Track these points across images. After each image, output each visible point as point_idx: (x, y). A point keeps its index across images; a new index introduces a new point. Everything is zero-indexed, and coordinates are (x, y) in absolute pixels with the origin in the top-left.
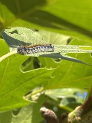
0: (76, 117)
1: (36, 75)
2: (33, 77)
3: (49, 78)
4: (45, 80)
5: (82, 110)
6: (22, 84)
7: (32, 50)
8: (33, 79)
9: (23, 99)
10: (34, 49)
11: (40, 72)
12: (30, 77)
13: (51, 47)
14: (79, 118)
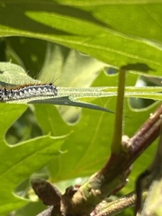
0: (93, 190)
1: (32, 150)
2: (29, 155)
3: (57, 153)
4: (50, 158)
5: (102, 177)
6: (9, 167)
7: (18, 94)
8: (28, 158)
9: (13, 196)
10: (23, 92)
11: (41, 144)
12: (24, 154)
13: (52, 88)
14: (97, 191)
